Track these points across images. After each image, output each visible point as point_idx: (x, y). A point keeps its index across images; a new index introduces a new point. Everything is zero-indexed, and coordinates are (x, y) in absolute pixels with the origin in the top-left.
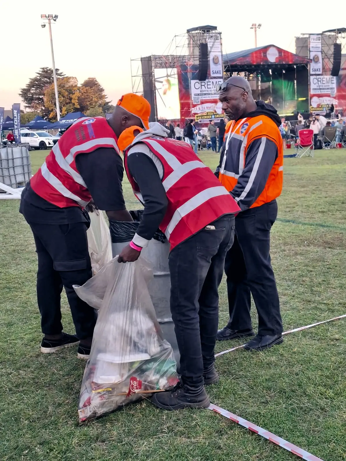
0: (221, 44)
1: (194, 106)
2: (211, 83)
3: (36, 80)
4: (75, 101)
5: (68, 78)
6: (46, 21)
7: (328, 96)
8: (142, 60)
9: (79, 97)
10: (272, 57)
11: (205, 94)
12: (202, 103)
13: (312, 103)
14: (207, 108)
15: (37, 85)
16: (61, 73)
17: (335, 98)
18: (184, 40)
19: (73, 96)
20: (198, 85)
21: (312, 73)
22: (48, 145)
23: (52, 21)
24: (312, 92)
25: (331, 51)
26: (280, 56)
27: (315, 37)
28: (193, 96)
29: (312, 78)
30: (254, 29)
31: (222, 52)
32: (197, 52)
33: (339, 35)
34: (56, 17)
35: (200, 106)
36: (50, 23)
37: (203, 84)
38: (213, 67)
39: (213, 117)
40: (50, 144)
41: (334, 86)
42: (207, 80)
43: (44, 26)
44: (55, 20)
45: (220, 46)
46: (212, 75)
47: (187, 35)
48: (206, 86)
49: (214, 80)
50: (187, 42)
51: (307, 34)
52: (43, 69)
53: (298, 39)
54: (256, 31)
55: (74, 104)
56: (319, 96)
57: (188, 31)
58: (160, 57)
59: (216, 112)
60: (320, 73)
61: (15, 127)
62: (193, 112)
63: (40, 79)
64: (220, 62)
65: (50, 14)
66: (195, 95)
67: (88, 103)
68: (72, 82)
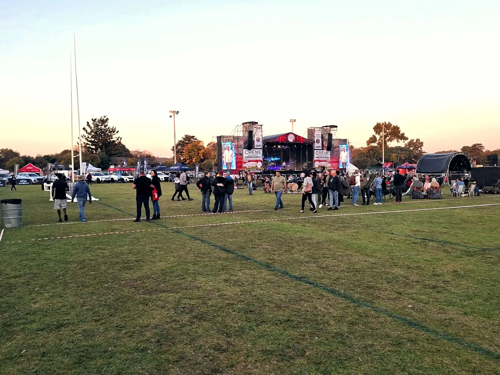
0: (262, 131)
1: (245, 163)
2: (255, 151)
3: (181, 141)
4: (201, 155)
5: (200, 141)
6: (172, 114)
7: (326, 161)
8: (217, 137)
9: (203, 153)
10: (291, 139)
11: (251, 157)
12: (249, 161)
13: (315, 165)
14: (252, 164)
15: (182, 144)
16: (196, 138)
17: (329, 162)
18: (241, 128)
19: (200, 152)
20: (247, 152)
21: (315, 148)
22: (161, 180)
23: (176, 114)
24: (315, 159)
25: (327, 137)
26: (296, 138)
27: (317, 129)
28: (244, 158)
29: (315, 151)
30: (292, 122)
31: (262, 135)
32: (247, 135)
33: (332, 129)
34: (178, 112)
35: (248, 163)
36: (174, 115)
37: (250, 152)
38: (256, 143)
39: (255, 169)
40: (162, 179)
41: (329, 156)
42: (252, 150)
43: (171, 117)
44: (177, 114)
45: (261, 132)
46: (255, 147)
47: (242, 126)
48: (252, 153)
49: (257, 150)
50: (242, 130)
51: (313, 127)
52: (186, 135)
53: (309, 129)
54: (293, 123)
55: (200, 157)
56: (319, 161)
57: (243, 124)
58: (227, 137)
59: (257, 167)
60: (321, 148)
61: (145, 169)
62: (244, 166)
63: (183, 141)
64: (261, 140)
65: (174, 110)
66: (246, 157)
67: (208, 156)
68: (201, 144)
